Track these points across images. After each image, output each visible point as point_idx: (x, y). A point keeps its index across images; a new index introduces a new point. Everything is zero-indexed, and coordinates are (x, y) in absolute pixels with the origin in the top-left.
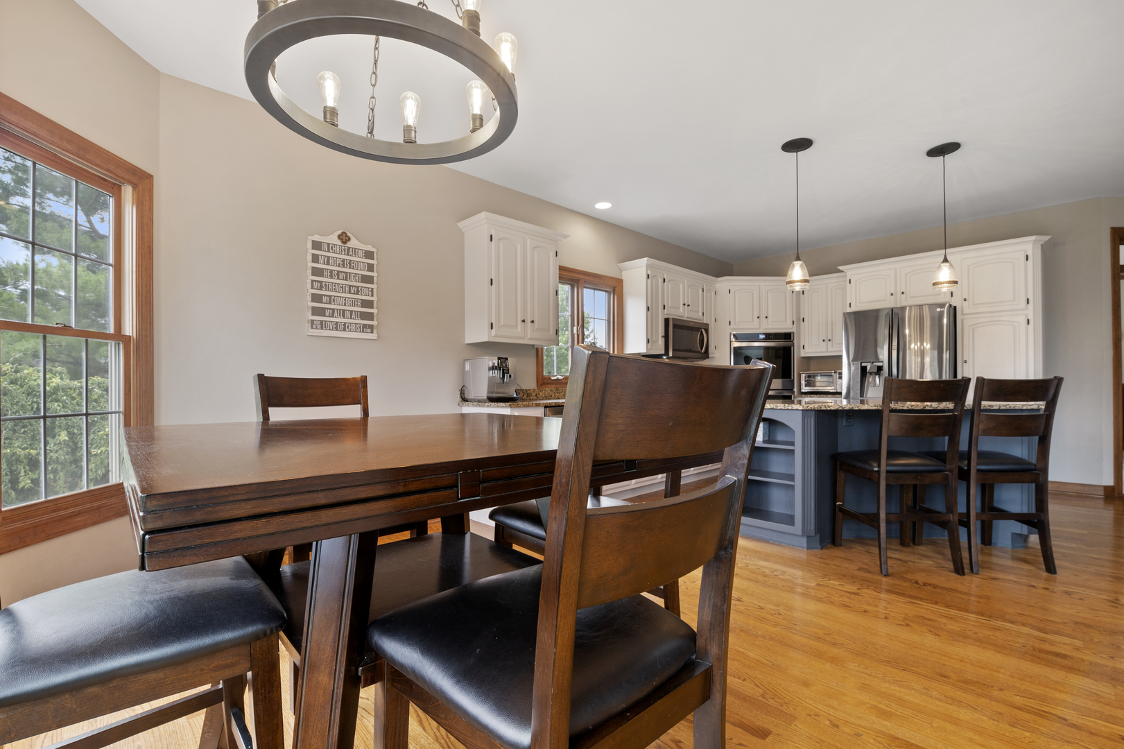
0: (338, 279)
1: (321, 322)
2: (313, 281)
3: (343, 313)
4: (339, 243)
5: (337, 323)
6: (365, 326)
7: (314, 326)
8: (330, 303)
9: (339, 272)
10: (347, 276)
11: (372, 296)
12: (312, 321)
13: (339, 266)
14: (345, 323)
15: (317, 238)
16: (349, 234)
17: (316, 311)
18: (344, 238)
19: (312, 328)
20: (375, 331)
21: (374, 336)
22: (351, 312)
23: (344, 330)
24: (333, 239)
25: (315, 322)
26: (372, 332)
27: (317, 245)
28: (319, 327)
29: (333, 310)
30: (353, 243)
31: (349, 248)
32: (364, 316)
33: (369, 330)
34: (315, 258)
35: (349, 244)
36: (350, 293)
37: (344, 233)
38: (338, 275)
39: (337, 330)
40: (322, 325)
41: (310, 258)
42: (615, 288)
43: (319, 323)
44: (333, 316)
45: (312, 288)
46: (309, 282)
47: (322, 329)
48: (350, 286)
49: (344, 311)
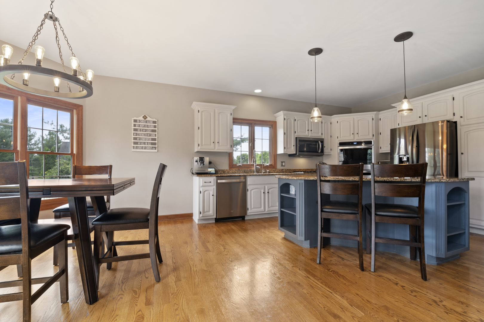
0: (143, 131)
1: (137, 147)
2: (134, 133)
3: (145, 143)
4: (143, 119)
5: (142, 147)
6: (153, 147)
7: (134, 148)
8: (140, 140)
9: (143, 129)
10: (146, 130)
11: (156, 136)
12: (134, 146)
13: (143, 127)
14: (145, 147)
15: (135, 118)
16: (147, 116)
17: (135, 143)
18: (145, 117)
19: (133, 149)
20: (157, 149)
21: (156, 151)
22: (148, 143)
23: (145, 149)
24: (141, 118)
25: (134, 147)
26: (156, 149)
27: (135, 121)
28: (136, 148)
29: (141, 142)
30: (148, 119)
31: (147, 121)
32: (152, 144)
33: (154, 149)
34: (135, 125)
35: (147, 119)
36: (147, 136)
37: (145, 116)
38: (143, 130)
39: (142, 149)
40: (137, 148)
41: (133, 125)
42: (272, 125)
43: (136, 147)
44: (141, 144)
45: (134, 135)
46: (133, 133)
47: (137, 149)
48: (147, 134)
49: (145, 142)
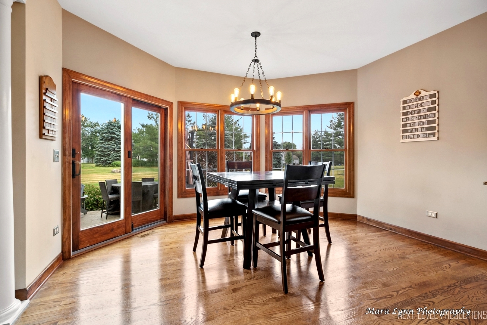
0: (415, 114)
1: (406, 135)
2: (403, 118)
3: (417, 130)
4: (415, 97)
5: (414, 135)
6: (429, 134)
7: (403, 138)
8: (411, 126)
9: (415, 111)
10: (419, 111)
11: (435, 117)
12: (403, 136)
13: (415, 108)
14: (418, 134)
15: (405, 99)
16: (420, 91)
17: (404, 131)
18: (418, 93)
19: (402, 139)
20: (437, 136)
21: (436, 138)
22: (422, 128)
23: (418, 138)
24: (413, 96)
25: (404, 136)
26: (434, 136)
27: (405, 102)
28: (406, 138)
29: (412, 129)
30: (423, 93)
31: (420, 97)
32: (428, 129)
33: (432, 136)
34: (404, 108)
35: (420, 95)
36: (421, 119)
37: (417, 91)
38: (415, 112)
39: (414, 138)
40: (407, 137)
41: (402, 109)
43: (405, 136)
44: (412, 132)
45: (403, 122)
47: (407, 139)
48: (421, 116)
49: (417, 129)
